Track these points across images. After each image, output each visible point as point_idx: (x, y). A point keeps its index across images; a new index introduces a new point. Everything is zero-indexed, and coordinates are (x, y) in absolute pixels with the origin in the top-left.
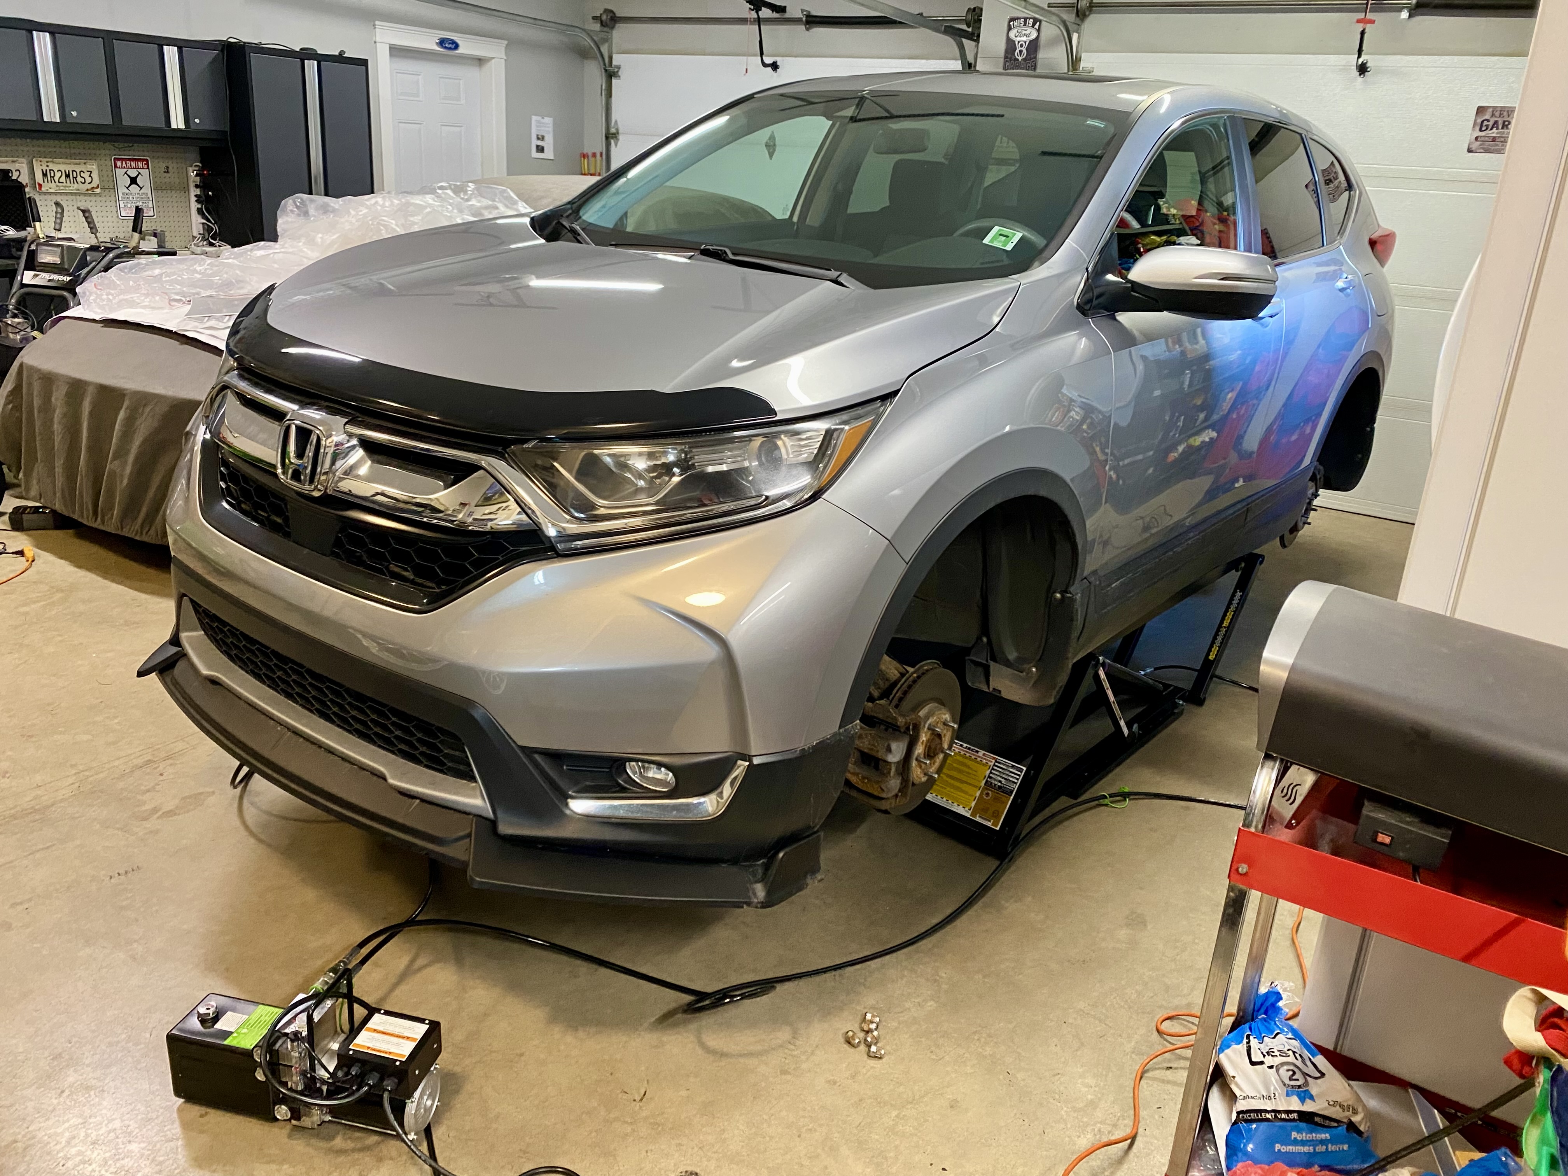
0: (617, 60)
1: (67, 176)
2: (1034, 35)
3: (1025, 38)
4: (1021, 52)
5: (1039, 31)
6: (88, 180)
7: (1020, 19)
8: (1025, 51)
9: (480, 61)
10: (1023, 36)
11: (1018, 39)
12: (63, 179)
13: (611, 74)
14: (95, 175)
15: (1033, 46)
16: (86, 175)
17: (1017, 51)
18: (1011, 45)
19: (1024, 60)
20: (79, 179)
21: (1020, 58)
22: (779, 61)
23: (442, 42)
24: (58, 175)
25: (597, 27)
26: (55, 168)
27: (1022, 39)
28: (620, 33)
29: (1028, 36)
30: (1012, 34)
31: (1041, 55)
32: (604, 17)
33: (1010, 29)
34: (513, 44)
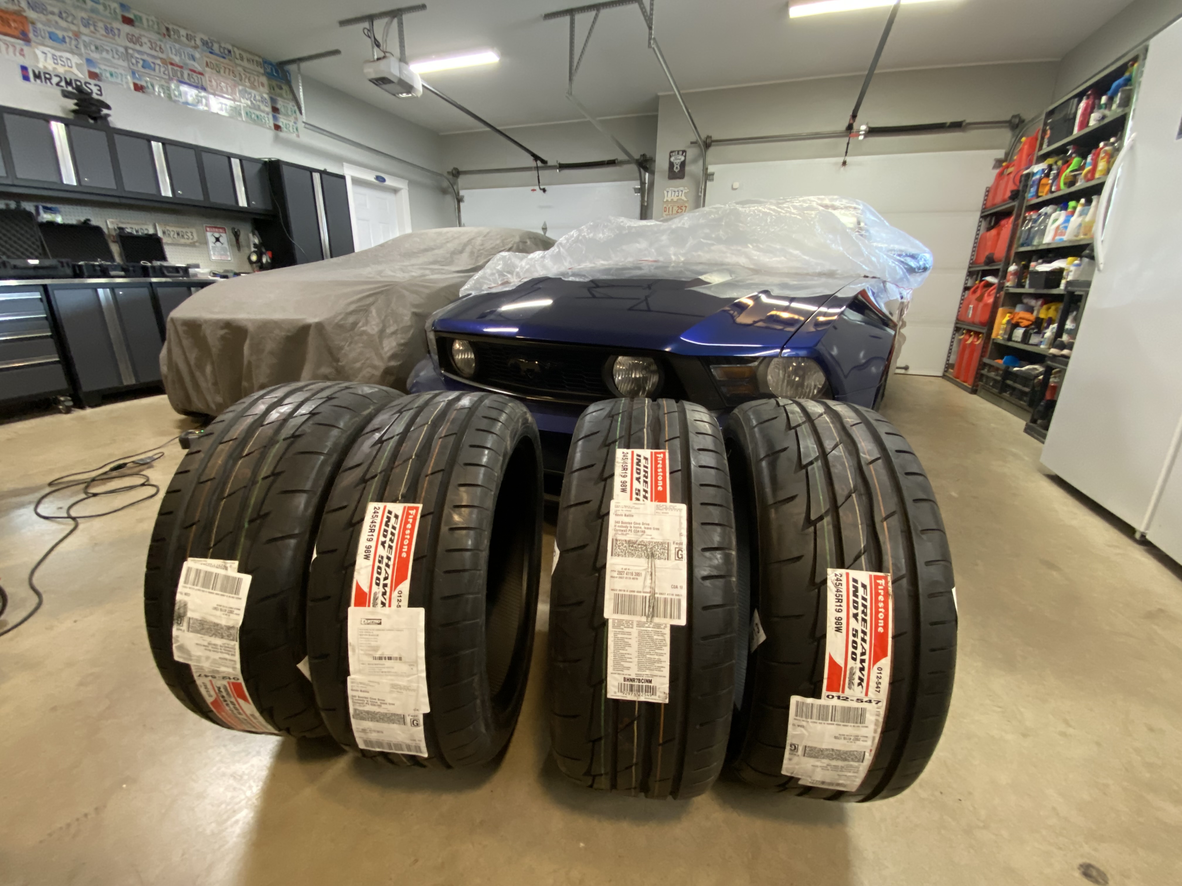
0: (462, 193)
1: (178, 234)
2: (683, 158)
5: (685, 156)
6: (191, 237)
7: (675, 151)
8: (679, 167)
9: (395, 191)
10: (678, 160)
11: (675, 161)
12: (176, 236)
13: (460, 200)
14: (195, 235)
15: (683, 164)
16: (189, 234)
17: (675, 167)
18: (671, 165)
19: (679, 171)
20: (186, 237)
21: (677, 171)
22: (546, 187)
23: (378, 178)
24: (172, 233)
25: (451, 177)
26: (170, 229)
28: (462, 180)
29: (680, 159)
30: (672, 159)
31: (687, 168)
32: (454, 172)
33: (670, 157)
34: (412, 183)
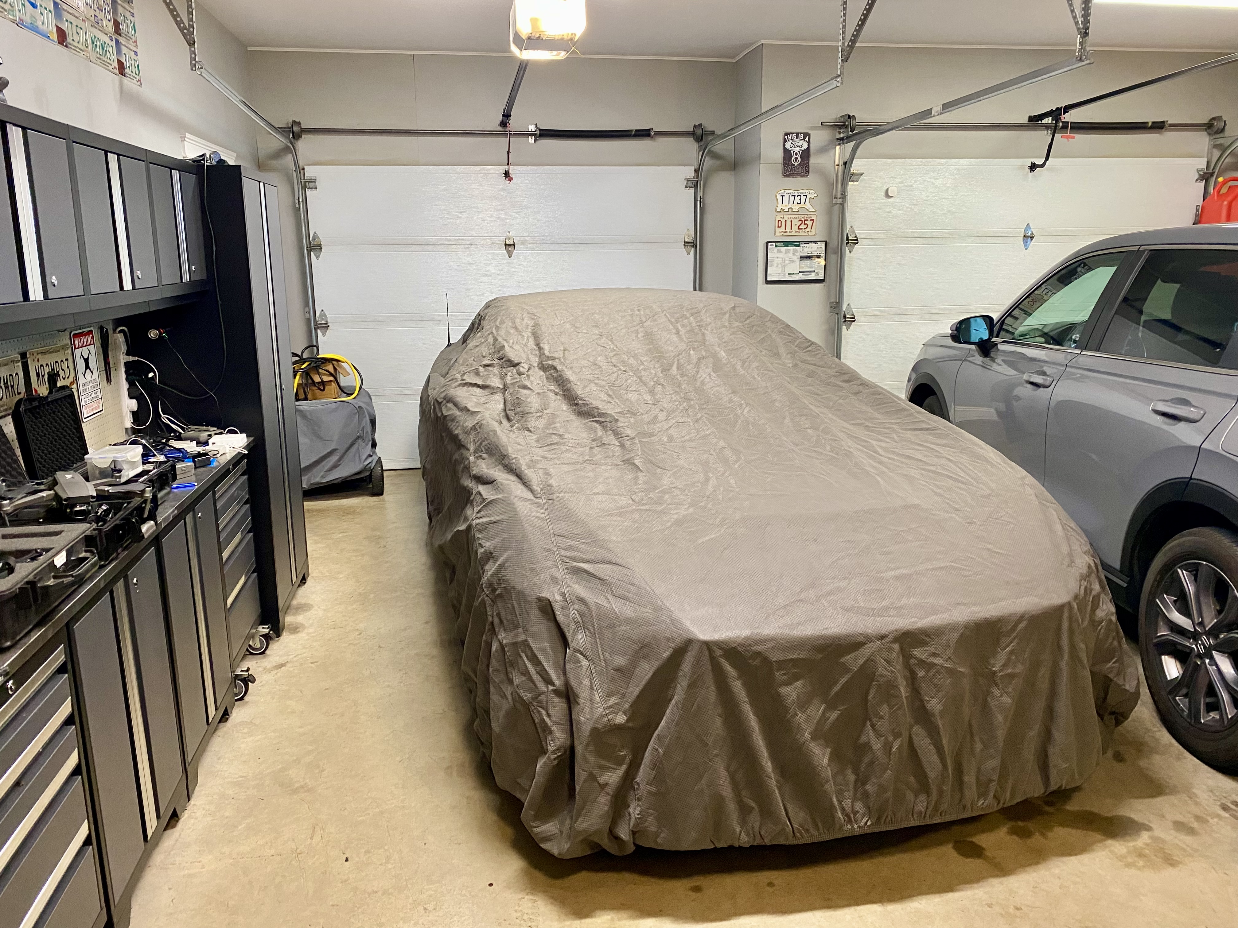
0: (310, 171)
2: (805, 146)
3: (798, 148)
4: (796, 159)
6: (67, 372)
7: (793, 133)
8: (799, 158)
10: (797, 146)
11: (793, 148)
13: (304, 186)
14: (71, 364)
15: (806, 154)
16: (65, 366)
17: (793, 158)
18: (787, 153)
19: (799, 165)
21: (796, 164)
22: (513, 170)
24: (46, 372)
26: (44, 361)
27: (796, 149)
29: (801, 146)
30: (788, 145)
31: (812, 161)
33: (785, 141)
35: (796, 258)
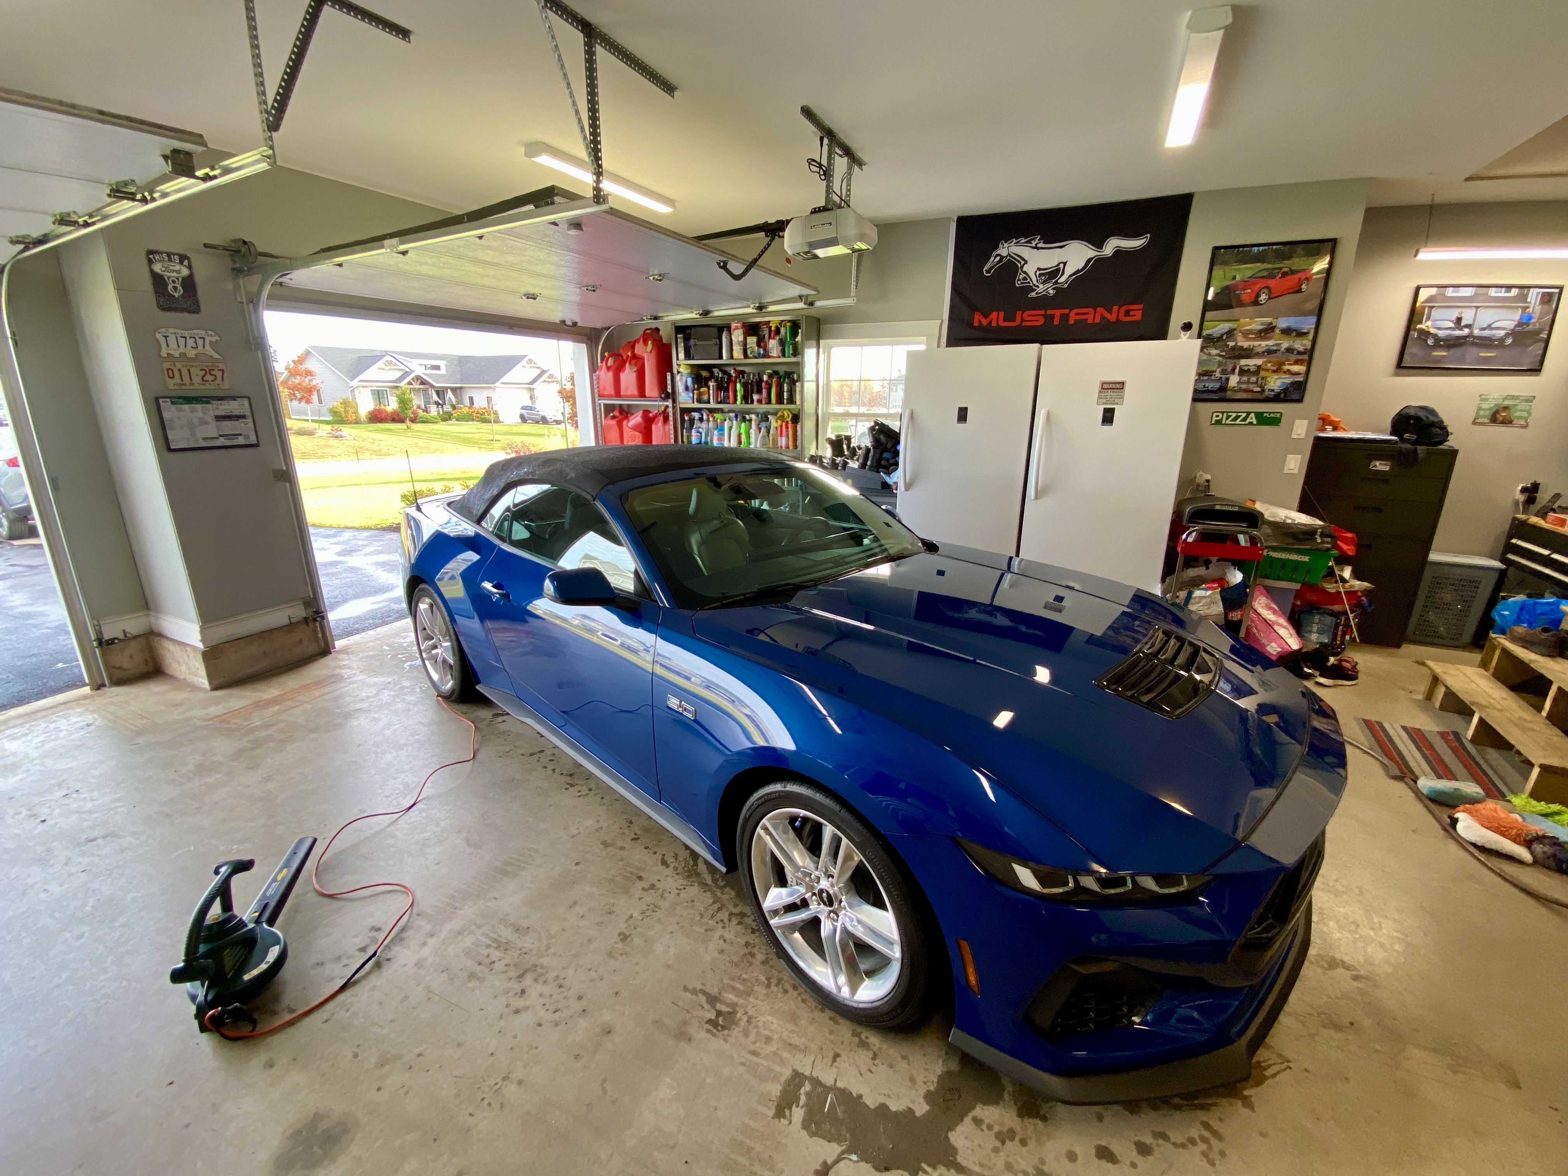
2: (185, 272)
3: (175, 274)
4: (175, 288)
5: (190, 267)
7: (162, 253)
8: (179, 287)
11: (166, 273)
15: (189, 283)
17: (170, 287)
18: (158, 279)
19: (182, 296)
21: (176, 295)
27: (171, 274)
29: (179, 272)
31: (202, 294)
33: (150, 261)
35: (209, 418)
